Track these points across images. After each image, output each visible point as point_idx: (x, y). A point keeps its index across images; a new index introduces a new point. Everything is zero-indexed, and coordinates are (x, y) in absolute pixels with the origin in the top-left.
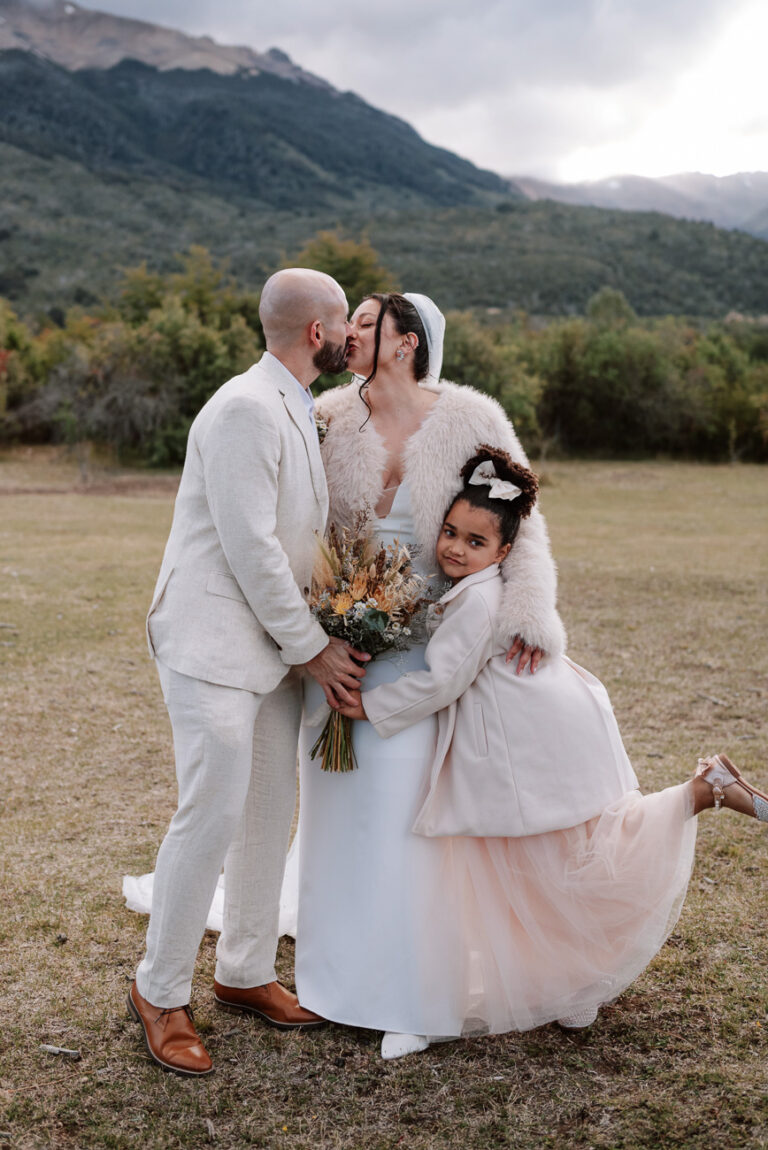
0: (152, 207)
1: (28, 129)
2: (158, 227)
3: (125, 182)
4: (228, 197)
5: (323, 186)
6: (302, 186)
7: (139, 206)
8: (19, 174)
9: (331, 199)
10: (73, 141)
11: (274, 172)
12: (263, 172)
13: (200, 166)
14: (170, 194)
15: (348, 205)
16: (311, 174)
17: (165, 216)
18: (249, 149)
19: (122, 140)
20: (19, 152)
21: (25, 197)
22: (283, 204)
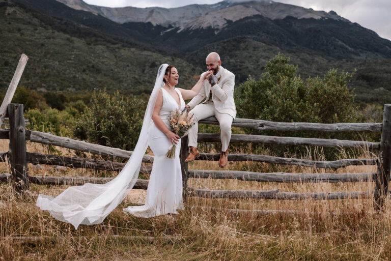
0: (302, 59)
1: (263, 37)
2: (306, 66)
3: (295, 53)
4: (322, 56)
5: (350, 52)
6: (344, 53)
7: (299, 59)
8: (265, 51)
9: (353, 56)
10: (276, 41)
11: (335, 48)
12: (331, 48)
13: (312, 47)
14: (308, 56)
15: (359, 58)
16: (346, 49)
17: (307, 62)
18: (327, 42)
19: (289, 40)
20: (264, 44)
21: (267, 57)
22: (339, 58)
